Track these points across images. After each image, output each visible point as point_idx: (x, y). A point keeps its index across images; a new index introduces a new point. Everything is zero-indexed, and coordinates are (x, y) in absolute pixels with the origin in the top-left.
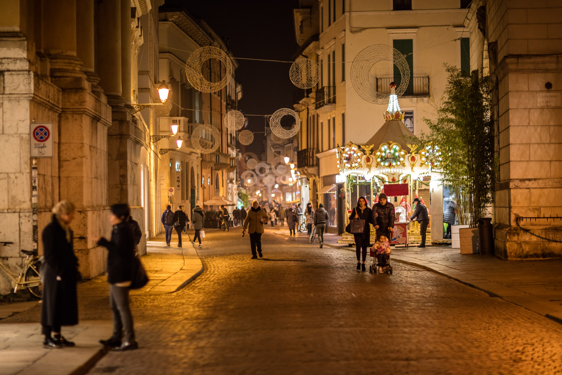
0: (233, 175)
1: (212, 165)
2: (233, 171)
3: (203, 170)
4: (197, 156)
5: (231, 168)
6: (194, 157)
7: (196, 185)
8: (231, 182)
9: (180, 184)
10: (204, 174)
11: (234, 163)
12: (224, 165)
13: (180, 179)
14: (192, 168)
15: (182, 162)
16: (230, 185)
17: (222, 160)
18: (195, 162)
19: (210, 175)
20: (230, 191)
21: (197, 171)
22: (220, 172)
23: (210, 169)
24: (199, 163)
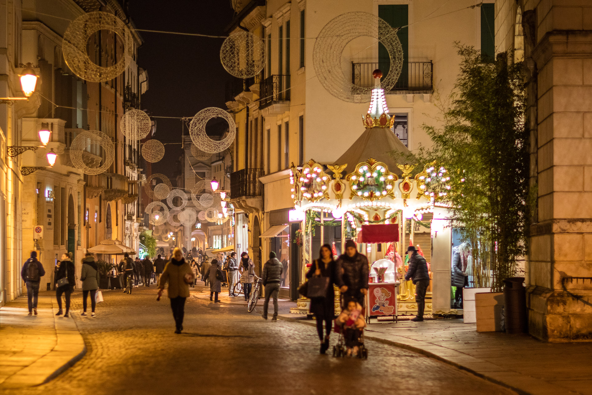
0: (132, 208)
1: (101, 192)
2: (132, 201)
3: (87, 200)
4: (78, 178)
5: (130, 198)
6: (73, 179)
7: (76, 222)
8: (130, 218)
9: (52, 220)
10: (88, 205)
11: (135, 190)
12: (120, 193)
13: (52, 213)
14: (71, 197)
15: (55, 188)
16: (128, 223)
17: (117, 185)
18: (75, 188)
19: (97, 208)
20: (128, 232)
21: (78, 201)
22: (113, 203)
23: (97, 199)
24: (81, 189)
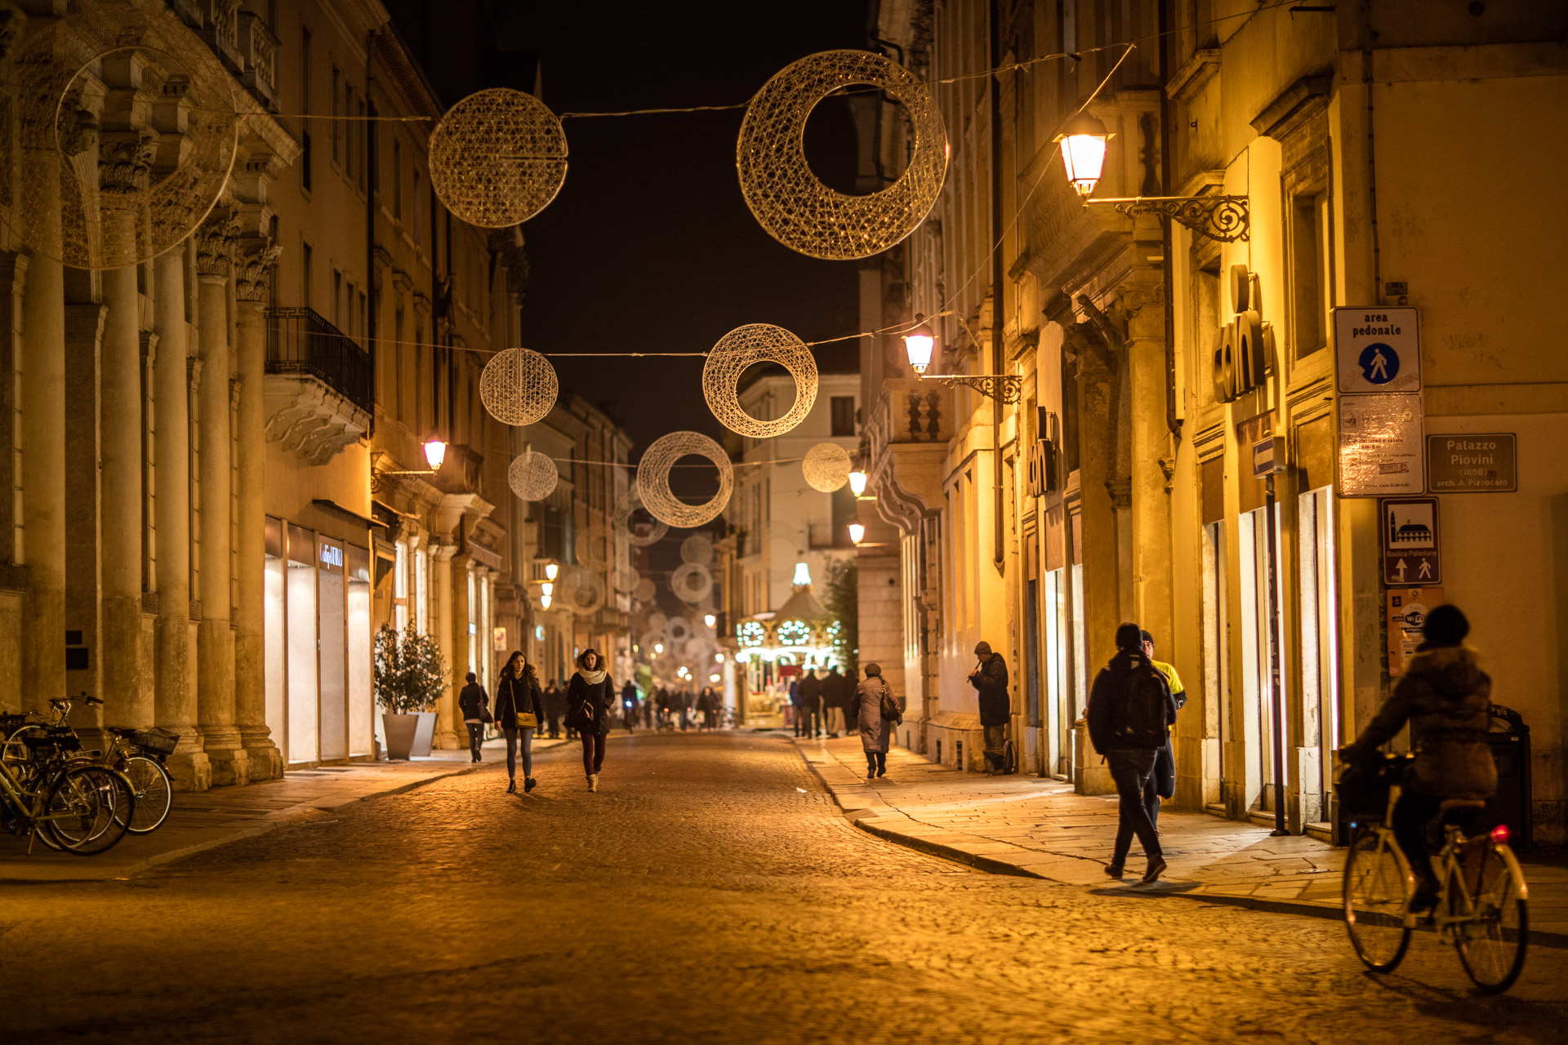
0: (625, 642)
1: (591, 628)
2: (625, 634)
3: (577, 637)
4: (566, 614)
5: (622, 631)
6: (563, 616)
8: (622, 653)
9: (543, 660)
10: (577, 642)
11: (626, 622)
12: (610, 628)
13: (543, 653)
14: (560, 634)
15: (546, 627)
16: (620, 660)
17: (607, 619)
18: (564, 625)
20: (619, 670)
22: (602, 639)
23: (586, 636)
24: (570, 625)
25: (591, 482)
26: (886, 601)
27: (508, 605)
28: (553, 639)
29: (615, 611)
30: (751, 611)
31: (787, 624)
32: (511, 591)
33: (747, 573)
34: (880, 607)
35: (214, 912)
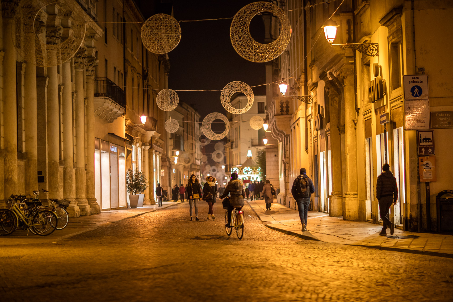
1: (189, 169)
2: (198, 171)
4: (182, 165)
6: (181, 166)
7: (181, 179)
9: (175, 179)
10: (185, 174)
11: (199, 168)
13: (175, 177)
14: (180, 171)
15: (176, 169)
17: (193, 167)
18: (181, 169)
19: (187, 174)
21: (182, 173)
24: (183, 169)
25: (188, 127)
26: (274, 161)
27: (165, 163)
28: (178, 173)
29: (196, 164)
30: (235, 164)
31: (245, 168)
32: (166, 159)
33: (234, 153)
34: (272, 163)
35: (81, 252)
